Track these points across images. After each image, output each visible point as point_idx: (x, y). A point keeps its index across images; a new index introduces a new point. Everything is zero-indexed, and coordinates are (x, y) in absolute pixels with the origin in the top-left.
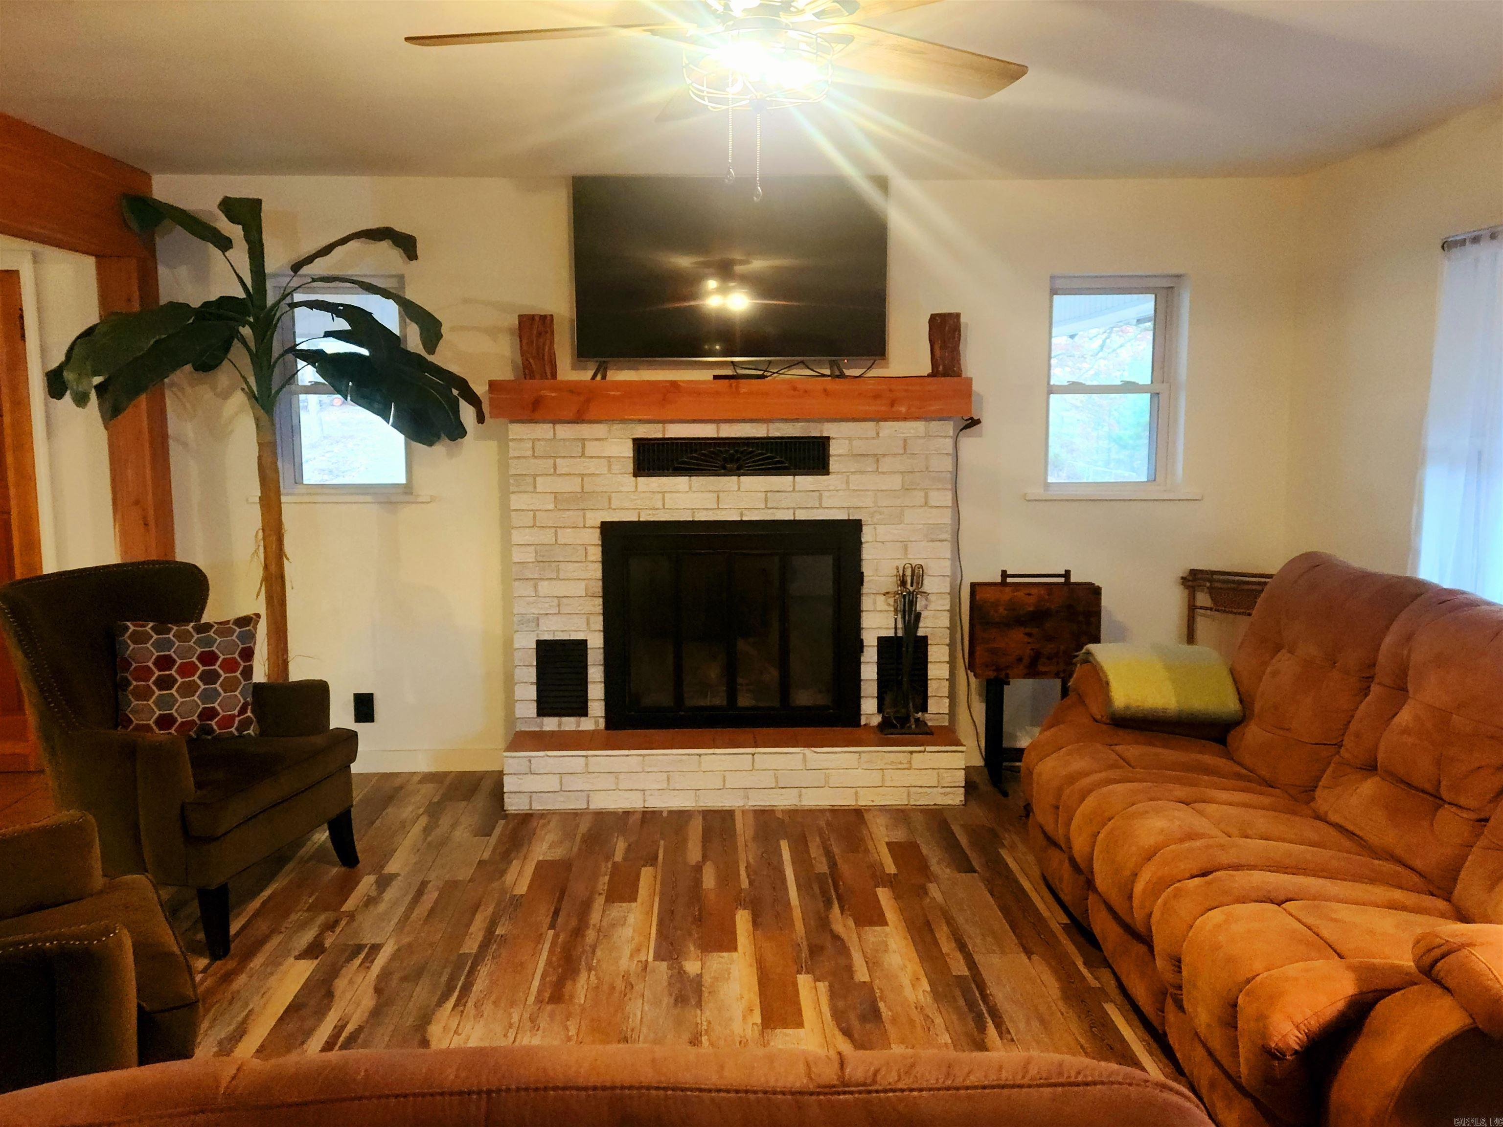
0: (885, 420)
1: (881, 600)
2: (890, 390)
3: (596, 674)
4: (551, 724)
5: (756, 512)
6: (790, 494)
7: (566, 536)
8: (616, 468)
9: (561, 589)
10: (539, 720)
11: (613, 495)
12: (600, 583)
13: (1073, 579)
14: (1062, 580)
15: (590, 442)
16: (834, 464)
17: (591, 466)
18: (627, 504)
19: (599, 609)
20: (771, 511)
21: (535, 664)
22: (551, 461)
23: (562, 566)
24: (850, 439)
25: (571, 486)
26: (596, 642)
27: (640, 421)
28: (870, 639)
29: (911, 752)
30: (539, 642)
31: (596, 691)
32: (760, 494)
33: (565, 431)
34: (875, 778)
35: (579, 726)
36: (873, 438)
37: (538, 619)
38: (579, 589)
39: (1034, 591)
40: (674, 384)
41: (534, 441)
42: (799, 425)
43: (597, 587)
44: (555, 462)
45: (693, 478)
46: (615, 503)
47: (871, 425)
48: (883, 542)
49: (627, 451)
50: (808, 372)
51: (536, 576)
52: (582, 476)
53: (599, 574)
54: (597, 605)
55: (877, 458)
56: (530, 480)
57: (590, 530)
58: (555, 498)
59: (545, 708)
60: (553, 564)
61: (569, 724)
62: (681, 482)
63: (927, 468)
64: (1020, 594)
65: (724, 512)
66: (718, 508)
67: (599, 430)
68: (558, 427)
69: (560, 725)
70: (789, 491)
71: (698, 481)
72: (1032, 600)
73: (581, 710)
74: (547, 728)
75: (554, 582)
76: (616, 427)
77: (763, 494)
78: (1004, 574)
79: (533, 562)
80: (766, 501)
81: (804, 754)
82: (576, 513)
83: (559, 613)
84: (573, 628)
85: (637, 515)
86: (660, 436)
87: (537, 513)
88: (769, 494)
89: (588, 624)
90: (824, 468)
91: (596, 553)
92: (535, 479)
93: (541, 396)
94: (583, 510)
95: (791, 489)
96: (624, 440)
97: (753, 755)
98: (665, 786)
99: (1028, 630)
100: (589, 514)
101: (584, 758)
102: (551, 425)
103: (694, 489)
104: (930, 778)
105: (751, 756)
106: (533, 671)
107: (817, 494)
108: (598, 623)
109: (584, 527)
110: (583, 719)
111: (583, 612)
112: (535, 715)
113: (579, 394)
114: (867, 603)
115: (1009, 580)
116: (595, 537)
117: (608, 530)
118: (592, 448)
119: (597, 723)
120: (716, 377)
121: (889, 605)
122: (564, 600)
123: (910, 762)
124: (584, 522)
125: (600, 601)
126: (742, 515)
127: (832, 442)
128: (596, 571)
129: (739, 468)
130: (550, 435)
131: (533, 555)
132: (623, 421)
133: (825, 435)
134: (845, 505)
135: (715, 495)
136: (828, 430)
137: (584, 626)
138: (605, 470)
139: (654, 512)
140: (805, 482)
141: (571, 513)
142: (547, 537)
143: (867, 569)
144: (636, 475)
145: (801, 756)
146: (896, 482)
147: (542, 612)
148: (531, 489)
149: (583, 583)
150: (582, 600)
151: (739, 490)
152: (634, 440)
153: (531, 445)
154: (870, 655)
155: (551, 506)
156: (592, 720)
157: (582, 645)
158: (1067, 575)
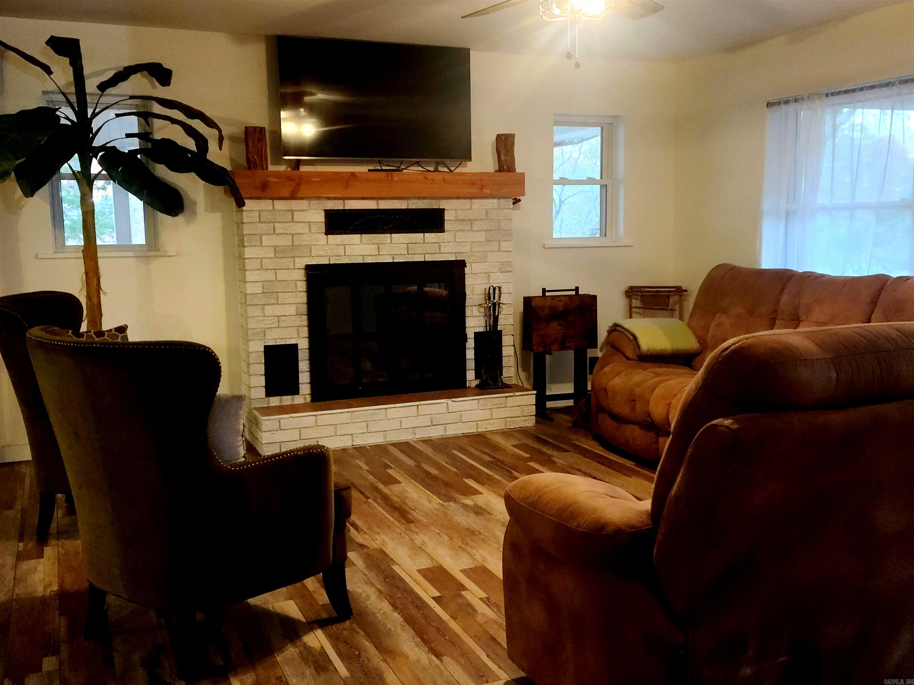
0: (475, 198)
1: (475, 309)
2: (480, 180)
3: (304, 366)
4: (275, 401)
5: (402, 256)
6: (422, 244)
7: (283, 275)
8: (314, 229)
9: (279, 310)
10: (267, 399)
11: (312, 247)
12: (306, 306)
13: (580, 293)
14: (574, 293)
15: (297, 212)
16: (447, 226)
17: (297, 228)
18: (321, 253)
19: (305, 323)
20: (410, 256)
21: (263, 361)
22: (272, 225)
23: (280, 295)
24: (456, 210)
25: (285, 241)
26: (303, 344)
27: (328, 198)
28: (470, 334)
29: (507, 397)
30: (266, 347)
31: (304, 377)
32: (404, 245)
33: (280, 205)
34: (486, 414)
35: (294, 402)
36: (469, 210)
37: (265, 331)
38: (292, 310)
39: (562, 299)
40: (353, 174)
41: (260, 211)
42: (426, 201)
43: (304, 309)
44: (274, 226)
45: (363, 235)
46: (314, 253)
47: (467, 201)
48: (475, 274)
49: (321, 218)
50: (421, 169)
51: (263, 303)
52: (293, 235)
53: (305, 300)
54: (304, 320)
55: (471, 222)
56: (258, 238)
57: (298, 271)
58: (275, 249)
59: (271, 390)
60: (275, 294)
61: (287, 400)
62: (355, 238)
63: (499, 228)
64: (555, 302)
65: (382, 257)
66: (379, 254)
67: (302, 204)
68: (276, 202)
69: (281, 401)
70: (421, 243)
71: (366, 237)
72: (561, 304)
73: (295, 391)
74: (272, 404)
75: (275, 306)
76: (313, 202)
77: (406, 245)
78: (544, 291)
79: (260, 293)
80: (408, 249)
81: (447, 403)
82: (289, 259)
83: (279, 327)
84: (288, 337)
85: (328, 260)
86: (342, 208)
87: (263, 260)
88: (409, 245)
89: (298, 333)
90: (441, 228)
91: (302, 286)
92: (261, 237)
93: (268, 181)
94: (293, 257)
95: (423, 242)
96: (319, 211)
97: (418, 406)
98: (365, 430)
99: (560, 322)
100: (297, 260)
101: (314, 417)
102: (271, 201)
103: (363, 243)
104: (517, 412)
105: (416, 407)
106: (263, 367)
107: (438, 244)
108: (305, 332)
109: (294, 269)
110: (296, 396)
111: (295, 325)
112: (264, 396)
113: (293, 180)
114: (468, 312)
115: (547, 294)
116: (301, 275)
117: (310, 269)
118: (298, 216)
119: (305, 398)
120: (369, 170)
121: (480, 312)
122: (282, 318)
123: (505, 403)
124: (294, 265)
125: (305, 318)
126: (393, 259)
127: (446, 212)
128: (303, 298)
129: (391, 229)
130: (271, 208)
131: (261, 288)
132: (318, 198)
133: (441, 207)
134: (454, 251)
135: (377, 246)
136: (442, 204)
137: (295, 335)
138: (306, 230)
139: (339, 258)
140: (430, 237)
141: (286, 259)
142: (271, 276)
143: (468, 291)
144: (327, 233)
145: (446, 404)
146: (481, 237)
147: (267, 327)
148: (258, 244)
149: (294, 306)
150: (293, 318)
151: (391, 243)
152: (325, 211)
153: (258, 214)
154: (470, 344)
155: (272, 255)
156: (302, 397)
157: (294, 348)
158: (577, 289)
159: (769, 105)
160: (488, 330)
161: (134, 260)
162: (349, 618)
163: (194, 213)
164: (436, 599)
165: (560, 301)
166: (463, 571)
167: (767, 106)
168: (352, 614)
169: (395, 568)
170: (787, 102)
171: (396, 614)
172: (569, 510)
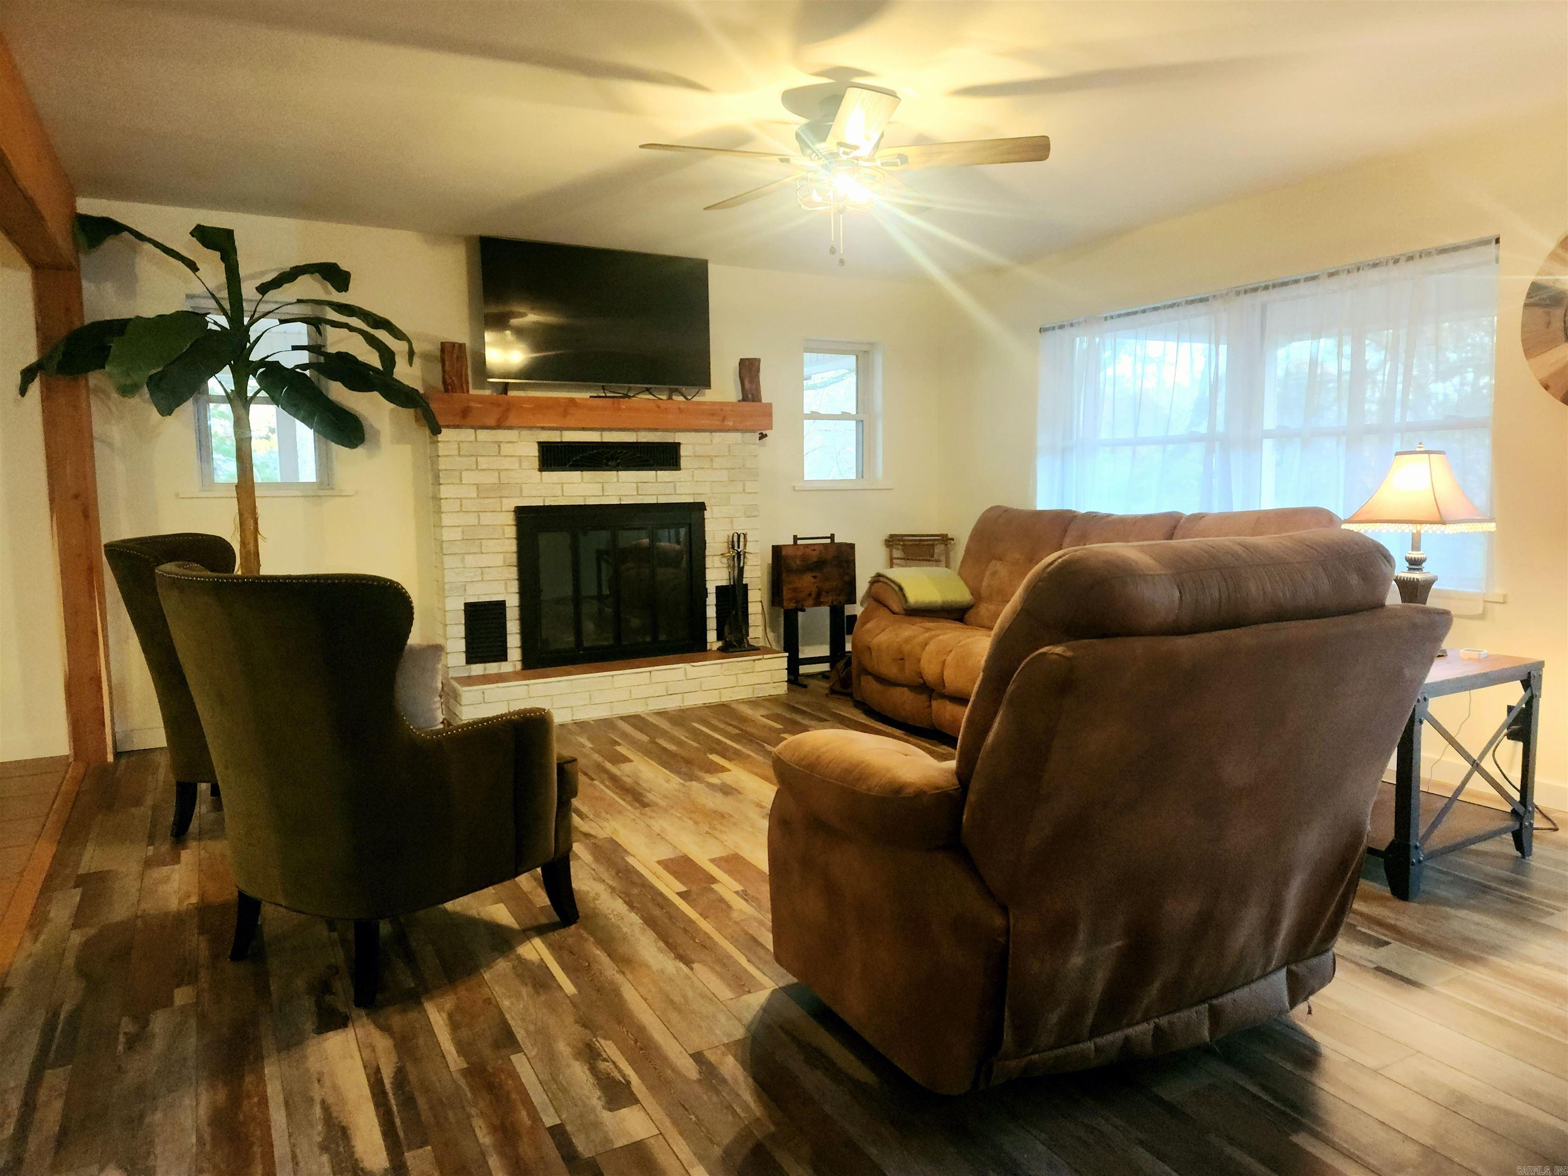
0: (716, 431)
1: (717, 559)
3: (513, 627)
4: (478, 669)
5: (630, 497)
6: (654, 484)
7: (486, 519)
8: (525, 464)
9: (484, 561)
10: (469, 666)
11: (523, 485)
12: (515, 556)
13: (836, 541)
14: (828, 541)
15: (505, 444)
16: (683, 462)
17: (506, 463)
18: (534, 493)
19: (515, 576)
20: (640, 497)
21: (463, 622)
22: (475, 459)
23: (484, 542)
24: (693, 444)
25: (492, 479)
26: (513, 601)
27: (543, 428)
28: (711, 588)
29: (753, 660)
30: (466, 604)
31: (514, 641)
32: (633, 484)
33: (484, 435)
35: (500, 670)
36: (708, 444)
37: (465, 586)
38: (499, 560)
39: (816, 547)
40: (572, 400)
41: (459, 443)
42: (656, 434)
43: (513, 559)
44: (477, 460)
45: (585, 472)
46: (525, 492)
47: (707, 435)
48: (717, 519)
49: (533, 451)
50: (651, 397)
51: (463, 551)
52: (499, 471)
53: (514, 548)
54: (513, 573)
55: (711, 458)
56: (457, 474)
57: (505, 513)
58: (478, 488)
59: (473, 657)
60: (478, 541)
61: (493, 668)
62: (575, 475)
63: (744, 466)
64: (809, 551)
65: (607, 498)
66: (603, 495)
67: (511, 435)
68: (479, 432)
69: (485, 669)
70: (653, 482)
71: (588, 475)
72: (815, 553)
73: (502, 656)
74: (474, 673)
75: (478, 556)
76: (525, 433)
77: (635, 484)
78: (796, 538)
79: (460, 540)
80: (637, 489)
81: (685, 668)
82: (494, 500)
83: (482, 580)
84: (494, 592)
85: (542, 502)
86: (559, 440)
87: (463, 501)
88: (639, 484)
89: (506, 589)
90: (677, 465)
91: (511, 532)
92: (461, 473)
93: (469, 407)
94: (500, 497)
95: (655, 481)
96: (531, 443)
98: (587, 702)
99: (814, 574)
100: (505, 501)
101: (526, 687)
102: (473, 430)
103: (584, 481)
104: (766, 678)
105: (648, 673)
106: (462, 628)
107: (672, 484)
108: (514, 586)
109: (501, 511)
110: (503, 663)
111: (502, 578)
112: (464, 664)
113: (499, 406)
114: (709, 562)
115: (799, 542)
116: (510, 519)
117: (520, 512)
118: (506, 449)
119: (515, 666)
120: (591, 397)
121: (722, 562)
122: (485, 569)
123: (753, 668)
124: (501, 507)
125: (515, 569)
126: (620, 500)
127: (682, 446)
128: (512, 546)
129: (618, 465)
130: (473, 438)
131: (460, 534)
132: (531, 428)
133: (676, 441)
134: (692, 492)
135: (600, 485)
136: (678, 437)
137: (503, 590)
138: (517, 466)
139: (556, 498)
140: (664, 475)
141: (490, 500)
142: (472, 519)
143: (708, 538)
144: (541, 470)
145: (683, 670)
146: (724, 475)
147: (468, 580)
148: (458, 481)
149: (501, 556)
150: (500, 569)
151: (618, 481)
152: (539, 443)
153: (456, 446)
154: (711, 600)
155: (475, 495)
156: (511, 664)
157: (501, 605)
158: (832, 537)
159: (1042, 330)
160: (732, 583)
161: (302, 500)
162: (575, 922)
163: (377, 444)
164: (680, 894)
165: (814, 550)
166: (713, 861)
167: (1040, 332)
168: (578, 917)
169: (630, 860)
170: (1061, 327)
171: (633, 915)
172: (857, 770)
